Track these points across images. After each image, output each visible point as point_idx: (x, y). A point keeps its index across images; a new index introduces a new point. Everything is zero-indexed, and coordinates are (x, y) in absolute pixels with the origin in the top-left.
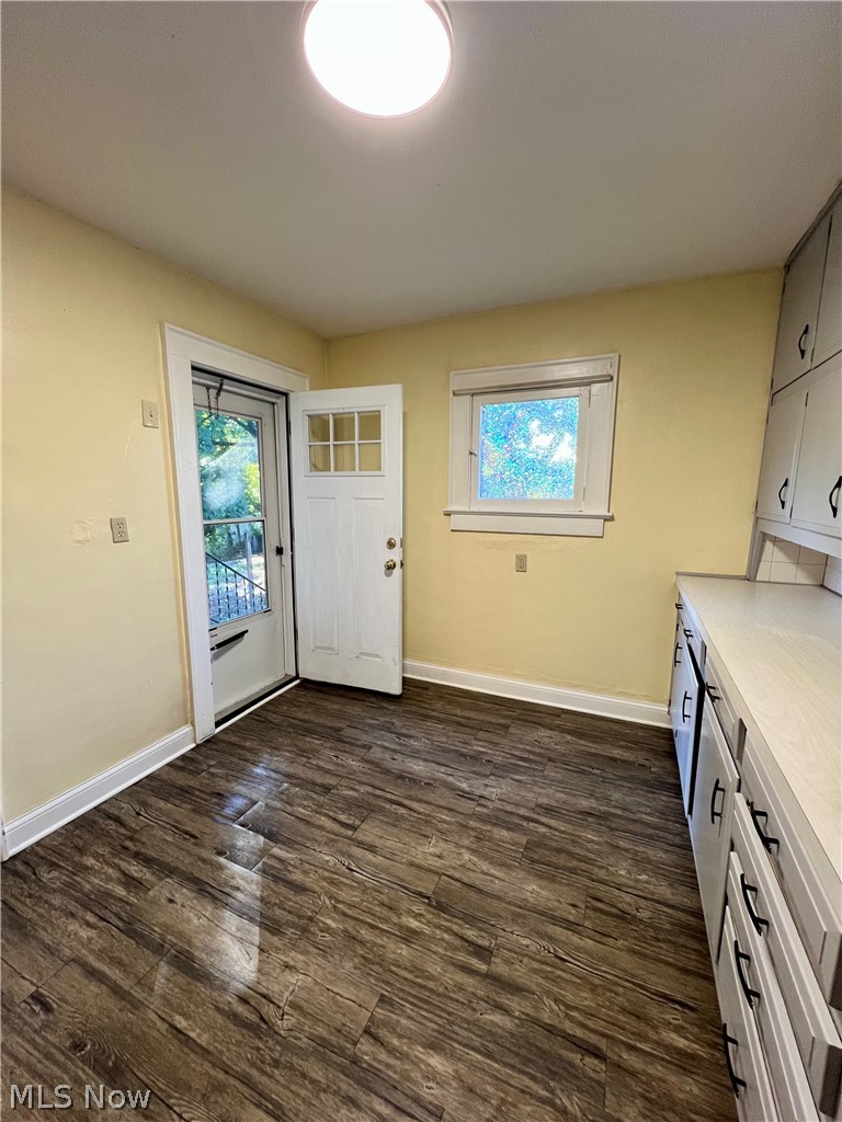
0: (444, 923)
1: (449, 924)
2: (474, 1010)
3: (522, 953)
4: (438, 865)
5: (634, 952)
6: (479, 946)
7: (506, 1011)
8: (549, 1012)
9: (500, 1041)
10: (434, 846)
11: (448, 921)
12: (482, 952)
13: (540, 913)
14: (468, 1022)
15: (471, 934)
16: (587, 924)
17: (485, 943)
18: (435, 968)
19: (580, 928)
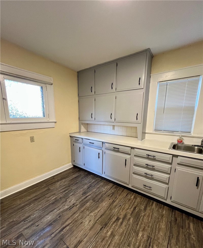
0: (110, 225)
1: (111, 224)
2: (130, 224)
3: (119, 212)
4: (93, 222)
5: (119, 195)
6: (117, 219)
7: (130, 219)
8: (130, 211)
9: (135, 221)
10: (86, 221)
11: (110, 224)
12: (118, 219)
13: (111, 205)
14: (132, 226)
15: (114, 220)
16: (114, 199)
17: (116, 218)
18: (121, 230)
19: (114, 200)
